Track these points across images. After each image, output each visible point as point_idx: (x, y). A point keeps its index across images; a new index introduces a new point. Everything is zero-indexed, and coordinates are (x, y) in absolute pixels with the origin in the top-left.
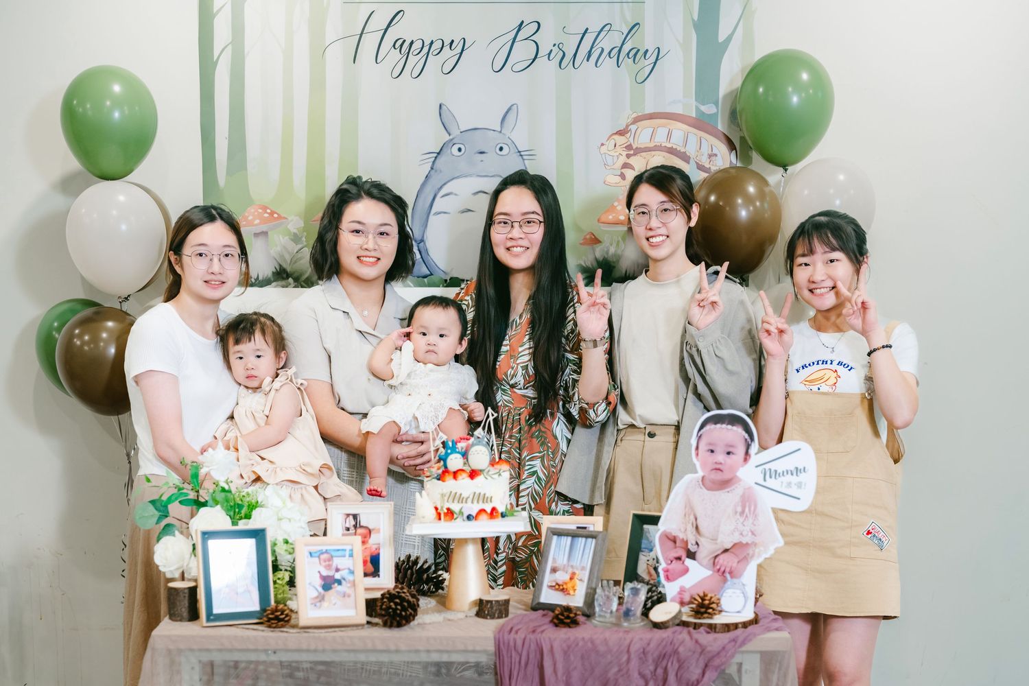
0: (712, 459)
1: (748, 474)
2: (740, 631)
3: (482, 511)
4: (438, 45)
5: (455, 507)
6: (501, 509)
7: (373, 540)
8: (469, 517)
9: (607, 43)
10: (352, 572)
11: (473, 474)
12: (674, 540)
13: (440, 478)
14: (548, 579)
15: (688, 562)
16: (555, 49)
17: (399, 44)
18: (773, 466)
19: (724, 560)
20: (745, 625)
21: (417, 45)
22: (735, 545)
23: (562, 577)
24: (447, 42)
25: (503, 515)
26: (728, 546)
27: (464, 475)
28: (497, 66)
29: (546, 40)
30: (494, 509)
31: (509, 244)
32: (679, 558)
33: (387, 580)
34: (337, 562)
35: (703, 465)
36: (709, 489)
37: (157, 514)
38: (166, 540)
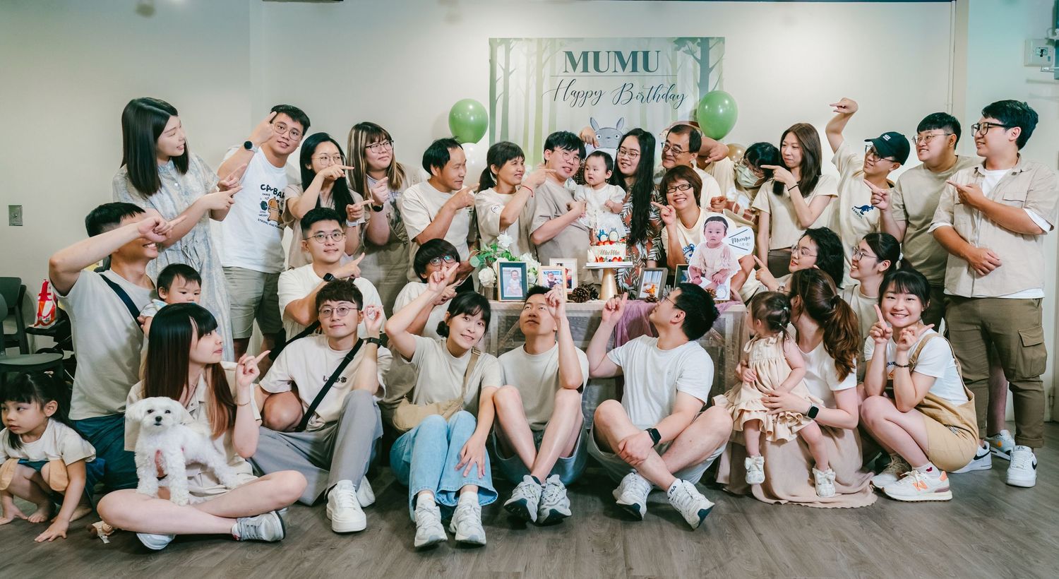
0: (711, 235)
1: (726, 241)
2: (724, 303)
3: (615, 258)
4: (590, 93)
5: (604, 256)
6: (623, 258)
7: (569, 273)
8: (610, 261)
9: (661, 92)
10: (562, 281)
11: (611, 243)
12: (696, 269)
13: (598, 244)
14: (643, 288)
15: (702, 278)
16: (639, 95)
17: (573, 93)
18: (736, 237)
19: (718, 277)
20: (726, 301)
21: (581, 94)
22: (721, 270)
23: (648, 287)
24: (594, 92)
25: (623, 261)
26: (718, 271)
27: (608, 243)
28: (615, 102)
29: (636, 91)
30: (620, 258)
31: (623, 161)
32: (698, 277)
33: (575, 285)
34: (555, 276)
35: (707, 238)
36: (710, 248)
37: (479, 261)
38: (484, 270)
